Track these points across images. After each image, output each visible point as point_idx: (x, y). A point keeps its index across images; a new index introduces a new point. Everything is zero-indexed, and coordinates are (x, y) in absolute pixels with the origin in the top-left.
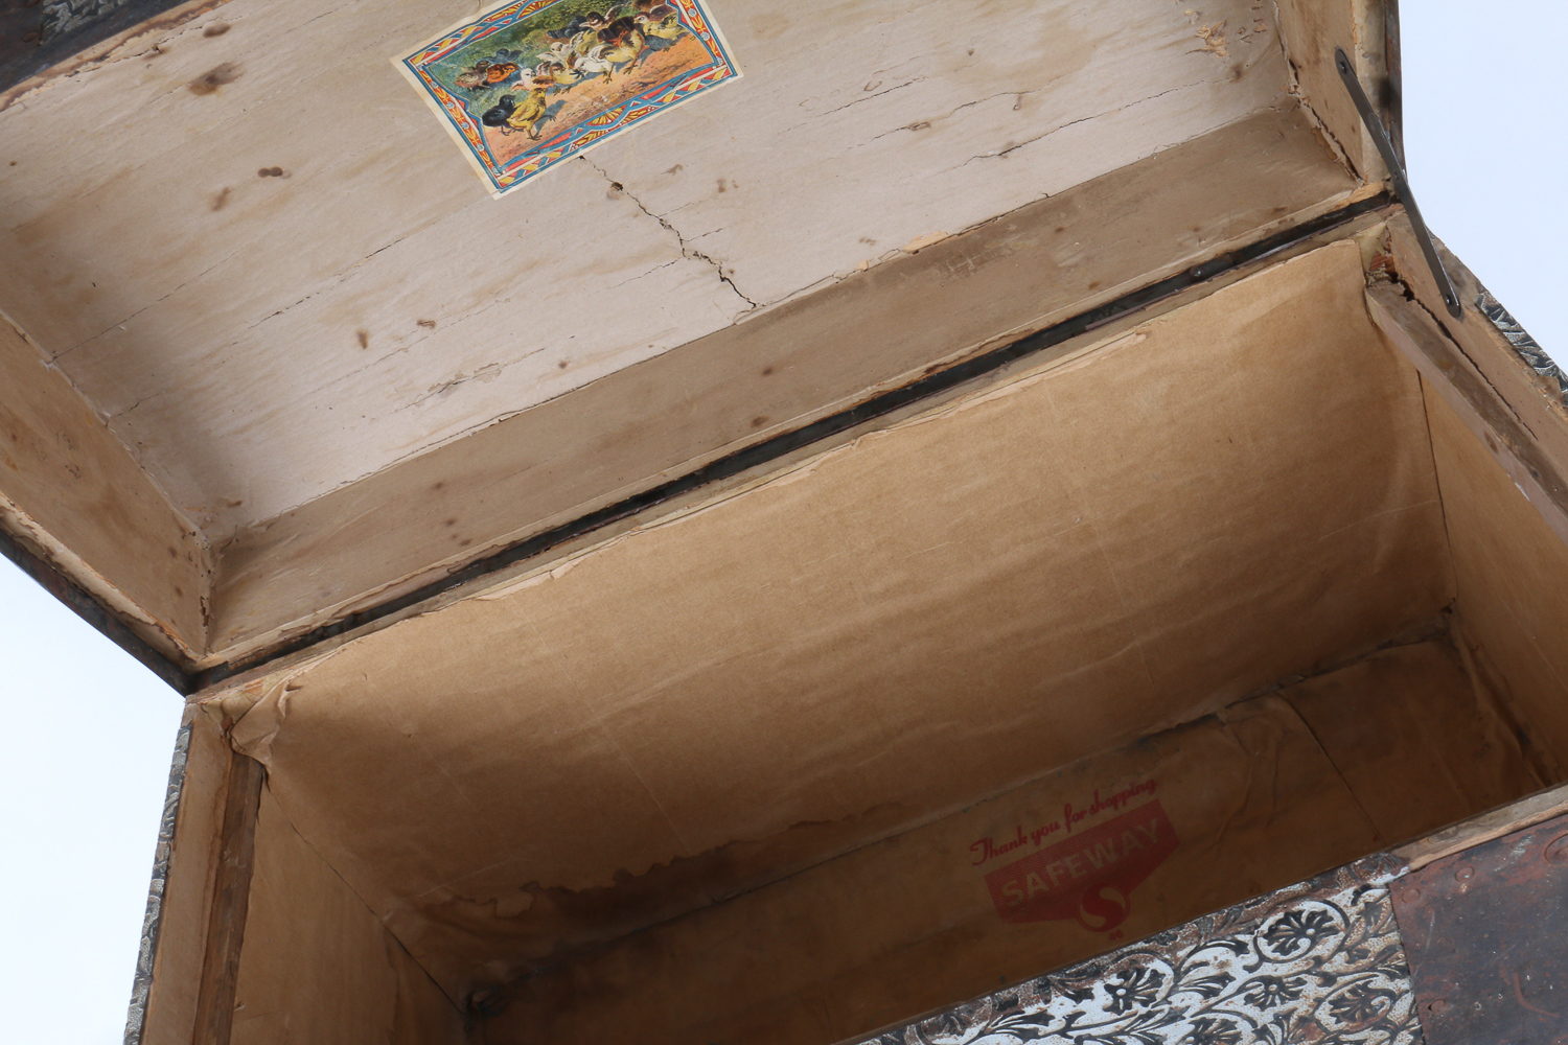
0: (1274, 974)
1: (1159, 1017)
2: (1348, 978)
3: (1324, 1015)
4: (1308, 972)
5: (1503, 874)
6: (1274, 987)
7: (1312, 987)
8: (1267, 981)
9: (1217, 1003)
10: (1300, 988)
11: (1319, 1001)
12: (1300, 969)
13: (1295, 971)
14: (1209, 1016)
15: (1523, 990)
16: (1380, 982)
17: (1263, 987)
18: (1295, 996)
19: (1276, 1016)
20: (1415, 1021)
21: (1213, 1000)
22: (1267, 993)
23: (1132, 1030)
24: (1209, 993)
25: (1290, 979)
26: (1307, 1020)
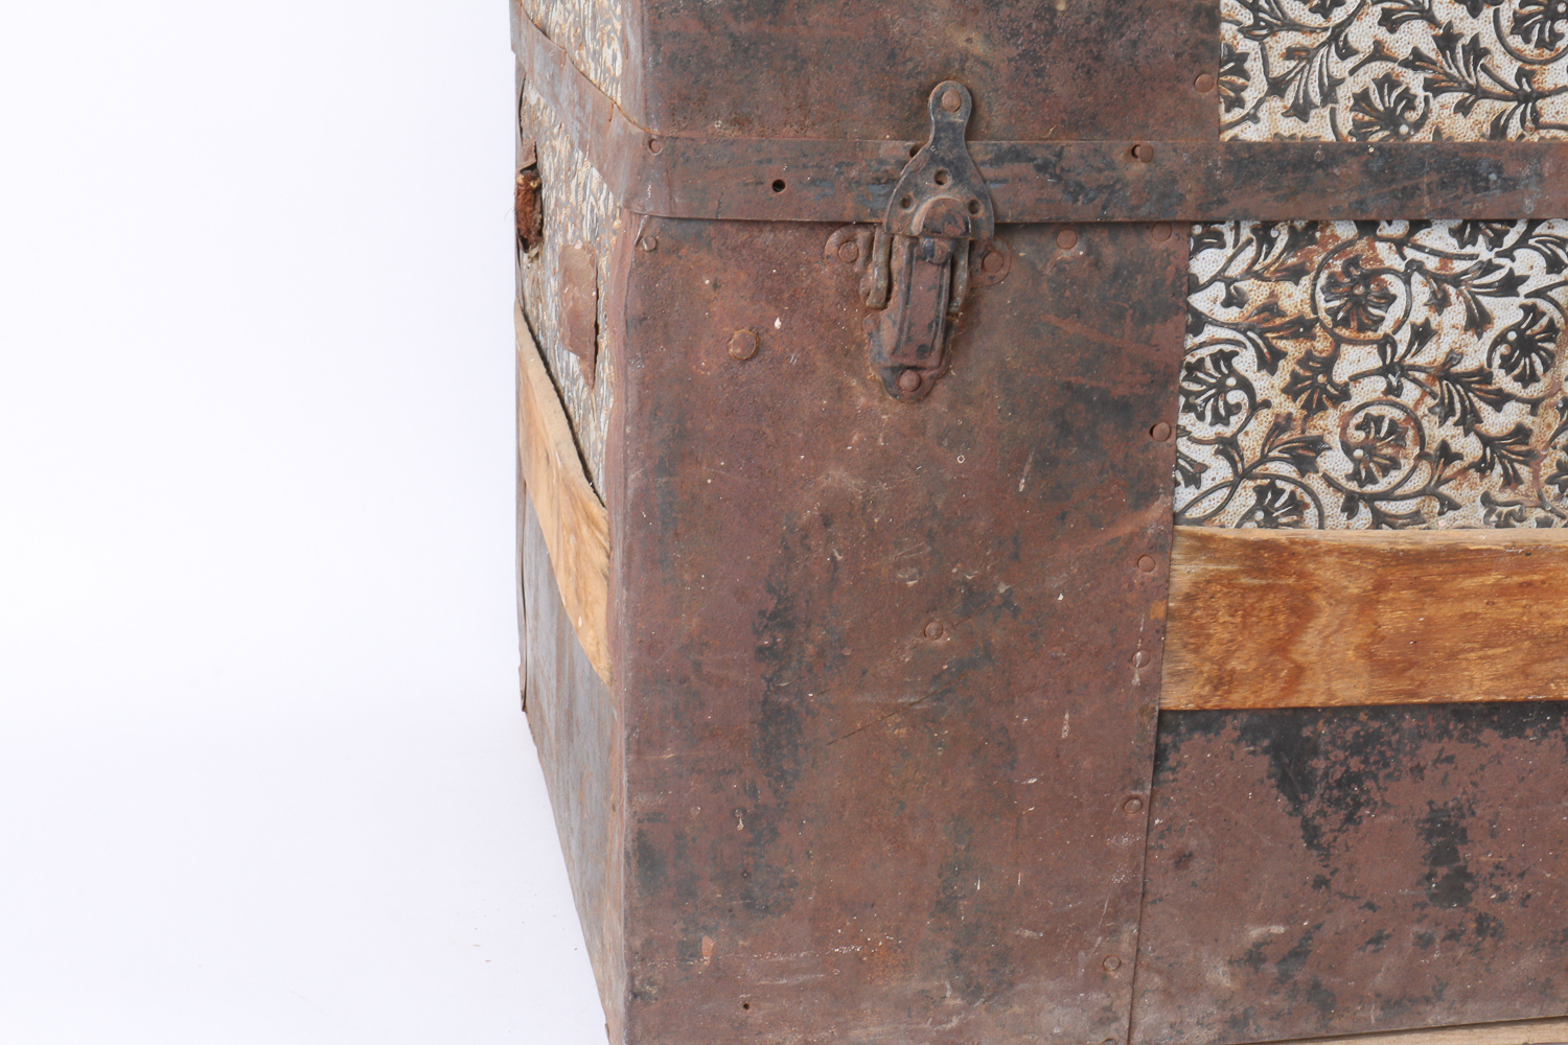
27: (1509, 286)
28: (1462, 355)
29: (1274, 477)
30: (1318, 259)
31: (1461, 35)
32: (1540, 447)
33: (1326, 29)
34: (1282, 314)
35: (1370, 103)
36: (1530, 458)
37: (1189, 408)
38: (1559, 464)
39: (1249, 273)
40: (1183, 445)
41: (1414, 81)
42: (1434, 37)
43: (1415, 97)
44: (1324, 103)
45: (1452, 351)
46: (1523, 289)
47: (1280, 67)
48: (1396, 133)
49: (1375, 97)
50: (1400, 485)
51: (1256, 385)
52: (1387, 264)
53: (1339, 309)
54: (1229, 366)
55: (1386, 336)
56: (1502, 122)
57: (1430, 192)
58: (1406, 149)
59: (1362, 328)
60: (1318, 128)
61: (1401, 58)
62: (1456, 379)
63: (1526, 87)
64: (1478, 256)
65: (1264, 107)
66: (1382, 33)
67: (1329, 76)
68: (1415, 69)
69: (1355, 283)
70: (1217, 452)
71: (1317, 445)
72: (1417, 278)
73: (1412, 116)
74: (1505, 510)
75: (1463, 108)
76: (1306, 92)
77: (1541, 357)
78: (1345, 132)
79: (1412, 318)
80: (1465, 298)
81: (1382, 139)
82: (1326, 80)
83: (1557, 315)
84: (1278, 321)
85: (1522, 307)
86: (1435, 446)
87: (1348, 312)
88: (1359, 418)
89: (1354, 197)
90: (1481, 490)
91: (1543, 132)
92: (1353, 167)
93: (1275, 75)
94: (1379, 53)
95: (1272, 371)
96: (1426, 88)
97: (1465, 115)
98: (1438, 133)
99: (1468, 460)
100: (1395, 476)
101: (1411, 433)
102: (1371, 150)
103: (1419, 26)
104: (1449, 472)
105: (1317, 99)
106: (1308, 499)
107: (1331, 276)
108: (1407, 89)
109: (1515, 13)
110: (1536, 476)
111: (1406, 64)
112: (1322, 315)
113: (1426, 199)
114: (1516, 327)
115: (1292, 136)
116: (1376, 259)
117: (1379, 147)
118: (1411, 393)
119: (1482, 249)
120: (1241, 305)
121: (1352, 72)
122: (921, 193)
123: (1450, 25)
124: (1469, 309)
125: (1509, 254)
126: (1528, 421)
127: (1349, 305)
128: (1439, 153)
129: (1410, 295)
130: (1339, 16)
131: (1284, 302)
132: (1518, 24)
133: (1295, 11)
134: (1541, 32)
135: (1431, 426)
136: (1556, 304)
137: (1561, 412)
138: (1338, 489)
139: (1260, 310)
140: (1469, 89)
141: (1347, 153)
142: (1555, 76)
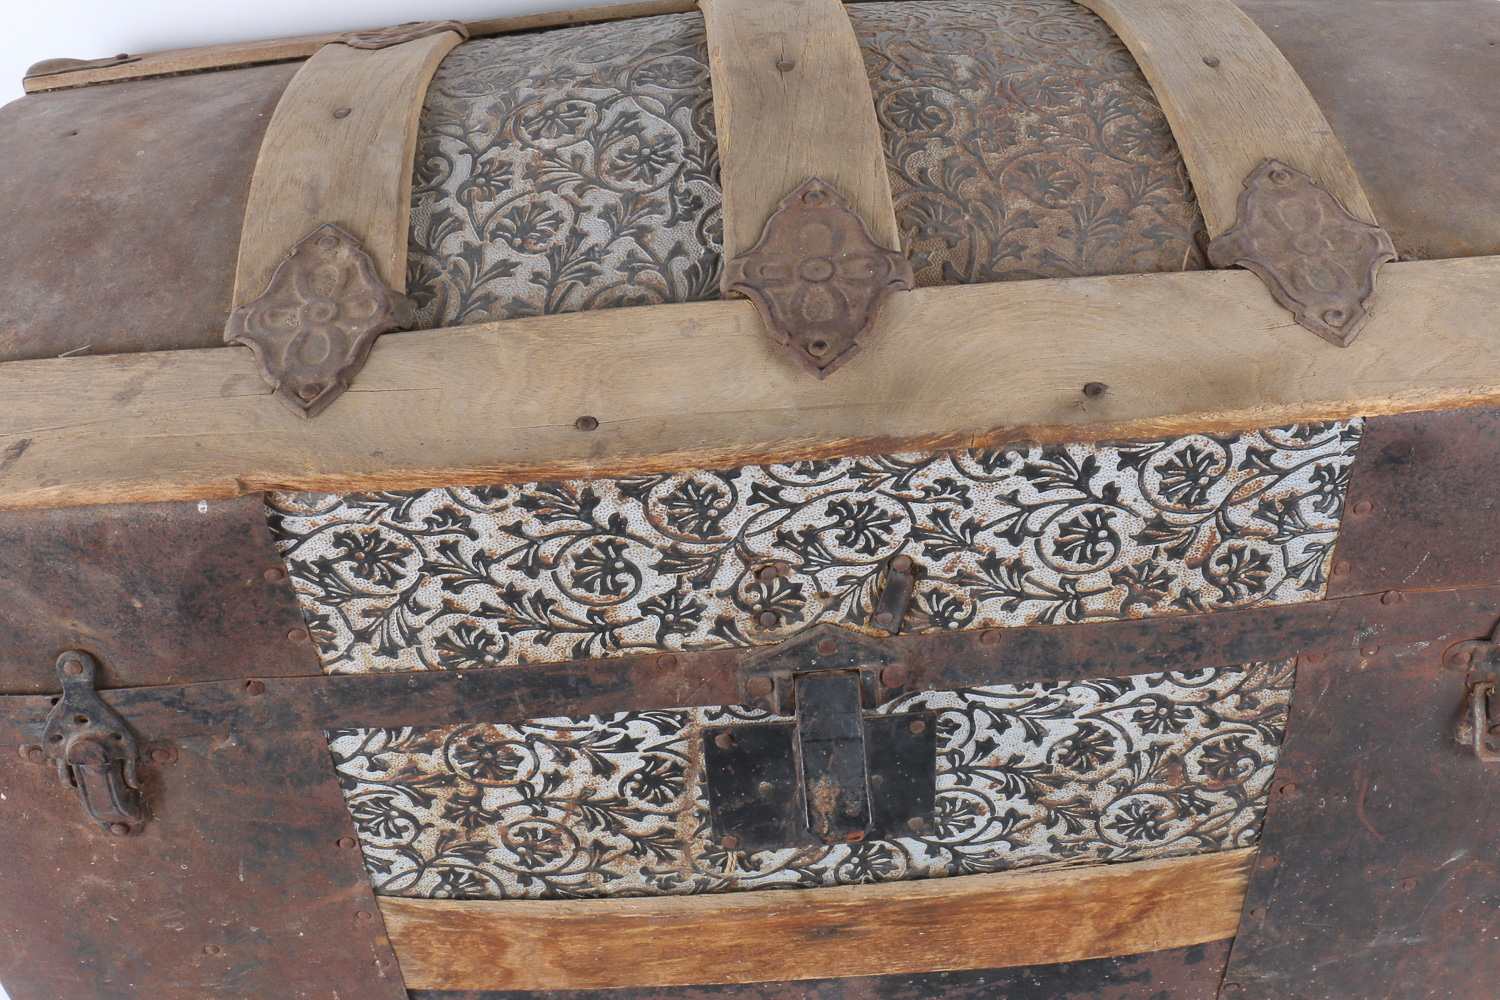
0: (1171, 697)
1: (1052, 706)
2: (1230, 726)
3: (1192, 760)
4: (1199, 705)
5: (1402, 662)
6: (1164, 711)
7: (1195, 726)
8: (1161, 701)
9: (1108, 710)
10: (1185, 720)
11: (1196, 742)
12: (1194, 700)
13: (1189, 700)
14: (1096, 722)
15: (1365, 800)
16: (1254, 742)
17: (1154, 707)
18: (1178, 727)
19: (1153, 745)
20: (1263, 799)
21: (1106, 705)
22: (1156, 715)
23: (1023, 713)
24: (1107, 696)
25: (1182, 708)
26: (1176, 760)
27: (628, 745)
28: (595, 790)
29: (452, 867)
30: (444, 738)
31: (525, 592)
32: (687, 838)
33: (395, 595)
34: (425, 773)
35: (452, 643)
36: (678, 845)
37: (363, 829)
38: (706, 847)
39: (385, 748)
40: (367, 849)
41: (492, 626)
42: (499, 594)
43: (493, 636)
44: (409, 644)
45: (585, 788)
46: (641, 747)
47: (361, 623)
48: (482, 662)
49: (454, 638)
50: (563, 867)
51: (415, 814)
52: (509, 737)
53: (473, 768)
54: (389, 805)
55: (522, 782)
56: (583, 646)
57: (523, 701)
58: (492, 673)
59: (497, 778)
60: (408, 660)
61: (472, 610)
62: (595, 804)
63: (599, 622)
64: (592, 728)
65: (357, 649)
66: (448, 595)
67: (408, 627)
68: (488, 617)
69: (482, 752)
70: (397, 853)
71: (484, 846)
72: (538, 745)
73: (497, 649)
74: (665, 876)
75: (541, 640)
76: (390, 639)
77: (669, 787)
78: (435, 663)
79: (543, 768)
80: (587, 755)
81: (470, 667)
82: (406, 629)
83: (679, 760)
84: (421, 778)
85: (642, 758)
86: (589, 843)
87: (481, 769)
88: (515, 829)
89: (453, 709)
90: (640, 866)
91: (627, 650)
92: (446, 689)
93: (358, 628)
94: (448, 607)
95: (428, 806)
96: (501, 629)
97: (546, 644)
98: (522, 658)
99: (620, 850)
100: (558, 862)
101: (564, 837)
102: (460, 677)
103: (482, 588)
104: (606, 856)
105: (402, 642)
106: (485, 877)
107: (458, 749)
108: (484, 632)
109: (572, 573)
110: (688, 855)
111: (476, 614)
112: (459, 771)
113: (521, 707)
114: (641, 771)
115: (386, 669)
116: (498, 735)
117: (467, 673)
118: (555, 814)
119: (594, 722)
120: (385, 769)
121: (429, 622)
122: (68, 732)
123: (511, 585)
124: (593, 761)
125: (622, 724)
126: (670, 825)
127: (482, 765)
128: (525, 674)
129: (536, 756)
130: (403, 585)
131: (423, 766)
132: (578, 581)
133: (361, 584)
134: (603, 584)
135: (582, 832)
136: (677, 753)
137: (700, 818)
138: (509, 870)
139: (403, 772)
140: (543, 627)
141: (439, 679)
142: (629, 610)
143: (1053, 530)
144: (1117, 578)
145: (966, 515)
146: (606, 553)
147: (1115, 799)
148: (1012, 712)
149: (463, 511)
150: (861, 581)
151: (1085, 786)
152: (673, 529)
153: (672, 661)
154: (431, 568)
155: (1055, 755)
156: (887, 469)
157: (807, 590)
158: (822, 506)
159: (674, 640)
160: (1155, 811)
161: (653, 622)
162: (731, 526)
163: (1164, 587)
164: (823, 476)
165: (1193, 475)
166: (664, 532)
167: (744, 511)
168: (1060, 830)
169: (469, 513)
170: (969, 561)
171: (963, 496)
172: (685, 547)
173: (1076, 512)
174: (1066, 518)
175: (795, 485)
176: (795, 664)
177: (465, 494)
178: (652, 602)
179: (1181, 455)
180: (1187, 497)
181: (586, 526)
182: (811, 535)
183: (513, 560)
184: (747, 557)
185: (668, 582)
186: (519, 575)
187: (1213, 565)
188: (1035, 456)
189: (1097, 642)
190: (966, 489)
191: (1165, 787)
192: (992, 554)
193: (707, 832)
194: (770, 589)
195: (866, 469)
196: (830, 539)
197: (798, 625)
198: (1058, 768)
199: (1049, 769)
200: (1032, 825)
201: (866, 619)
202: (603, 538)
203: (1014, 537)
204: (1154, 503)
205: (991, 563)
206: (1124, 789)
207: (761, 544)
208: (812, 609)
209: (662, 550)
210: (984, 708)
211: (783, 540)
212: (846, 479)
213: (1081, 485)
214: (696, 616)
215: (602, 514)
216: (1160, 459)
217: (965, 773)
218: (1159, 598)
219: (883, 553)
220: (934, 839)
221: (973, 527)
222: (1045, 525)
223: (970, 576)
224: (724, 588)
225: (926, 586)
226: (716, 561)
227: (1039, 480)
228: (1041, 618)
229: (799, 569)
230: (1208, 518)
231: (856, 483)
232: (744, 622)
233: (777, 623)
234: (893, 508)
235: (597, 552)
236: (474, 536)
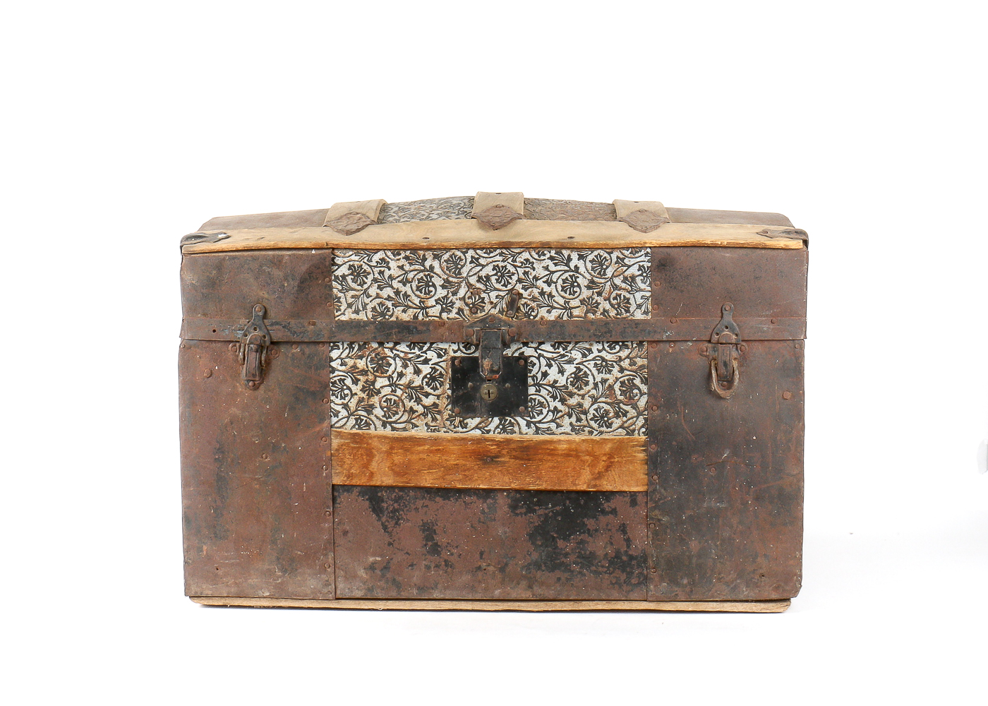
0: (606, 358)
2: (628, 372)
3: (617, 387)
4: (616, 362)
5: (683, 350)
6: (604, 363)
7: (616, 371)
8: (603, 359)
9: (585, 361)
10: (612, 369)
11: (617, 379)
12: (614, 359)
13: (612, 359)
14: (582, 367)
15: (684, 416)
16: (638, 381)
17: (601, 361)
18: (610, 372)
19: (602, 379)
20: (646, 412)
21: (584, 359)
22: (602, 365)
23: (557, 360)
24: (584, 355)
25: (610, 363)
26: (611, 387)
27: (426, 361)
28: (414, 381)
29: (360, 415)
30: (367, 353)
31: (401, 291)
32: (442, 409)
33: (362, 290)
34: (358, 368)
35: (376, 310)
36: (439, 412)
37: (333, 394)
38: (449, 414)
39: (348, 357)
40: (332, 405)
41: (389, 304)
42: (394, 292)
43: (390, 308)
44: (363, 310)
45: (410, 380)
46: (430, 362)
47: (350, 300)
48: (385, 318)
49: (378, 308)
50: (399, 419)
51: (352, 388)
52: (388, 354)
53: (375, 367)
54: (344, 383)
55: (390, 375)
56: (416, 315)
58: (387, 322)
59: (382, 373)
60: (362, 316)
61: (384, 298)
62: (413, 388)
63: (423, 305)
64: (415, 353)
65: (347, 311)
66: (379, 291)
68: (389, 300)
69: (379, 360)
70: (343, 407)
71: (372, 407)
72: (397, 359)
73: (390, 313)
74: (433, 427)
75: (404, 311)
76: (358, 307)
77: (438, 382)
78: (370, 318)
79: (397, 370)
80: (413, 365)
81: (380, 320)
82: (363, 304)
83: (443, 371)
84: (357, 370)
85: (430, 367)
86: (408, 407)
87: (377, 368)
88: (384, 399)
89: (373, 335)
90: (425, 421)
91: (430, 318)
92: (372, 327)
93: (349, 302)
94: (378, 296)
95: (357, 384)
96: (392, 306)
97: (405, 313)
98: (397, 318)
99: (420, 413)
100: (397, 417)
101: (401, 404)
102: (377, 323)
103: (389, 289)
104: (414, 416)
105: (361, 309)
106: (371, 422)
107: (371, 358)
108: (387, 306)
109: (416, 285)
110: (442, 418)
111: (386, 299)
112: (370, 369)
113: (394, 336)
114: (429, 373)
115: (355, 319)
116: (385, 353)
117: (380, 322)
118: (399, 392)
119: (416, 351)
120: (346, 365)
121: (371, 301)
122: (250, 333)
123: (398, 288)
124: (414, 368)
125: (425, 352)
126: (437, 401)
127: (378, 366)
128: (398, 323)
129: (396, 364)
130: (365, 286)
131: (358, 365)
132: (418, 288)
133: (354, 285)
134: (425, 290)
135: (406, 402)
136: (442, 367)
137: (447, 399)
138: (380, 419)
139: (351, 367)
140: (405, 306)
141: (371, 323)
142: (431, 302)
143: (560, 282)
144: (582, 302)
145: (534, 273)
146: (427, 278)
147: (592, 405)
148: (553, 359)
149: (388, 259)
150: (503, 297)
151: (581, 397)
152: (448, 272)
153: (443, 324)
154: (375, 280)
155: (569, 381)
156: (510, 254)
157: (486, 300)
158: (491, 267)
159: (444, 315)
160: (607, 412)
161: (439, 307)
162: (465, 272)
163: (597, 307)
164: (492, 255)
165: (601, 264)
166: (445, 273)
167: (469, 266)
168: (573, 419)
169: (390, 260)
170: (536, 292)
171: (532, 266)
172: (451, 279)
173: (567, 275)
174: (564, 277)
175: (484, 257)
176: (481, 325)
177: (389, 253)
178: (439, 299)
179: (596, 256)
180: (600, 272)
181: (422, 268)
182: (488, 277)
183: (399, 279)
184: (470, 285)
185: (444, 292)
186: (401, 285)
187: (612, 300)
188: (553, 253)
189: (577, 326)
190: (533, 263)
191: (609, 401)
192: (542, 289)
193: (450, 407)
194: (475, 299)
195: (504, 253)
196: (493, 279)
197: (484, 313)
198: (570, 388)
199: (567, 388)
200: (562, 416)
201: (504, 313)
202: (427, 273)
203: (549, 283)
204: (590, 273)
205: (542, 293)
206: (595, 400)
207: (473, 280)
208: (487, 307)
209: (444, 279)
210: (544, 357)
211: (480, 279)
212: (498, 256)
213: (567, 265)
214: (452, 306)
215: (427, 264)
216: (590, 257)
217: (538, 386)
218: (596, 312)
219: (510, 287)
220: (528, 419)
221: (536, 278)
222: (558, 279)
223: (536, 298)
224: (461, 297)
225: (523, 301)
226: (459, 286)
227: (555, 262)
228: (559, 317)
229: (484, 292)
230: (608, 281)
231: (501, 258)
232: (467, 312)
233: (477, 313)
234: (513, 270)
235: (424, 278)
236: (389, 269)
